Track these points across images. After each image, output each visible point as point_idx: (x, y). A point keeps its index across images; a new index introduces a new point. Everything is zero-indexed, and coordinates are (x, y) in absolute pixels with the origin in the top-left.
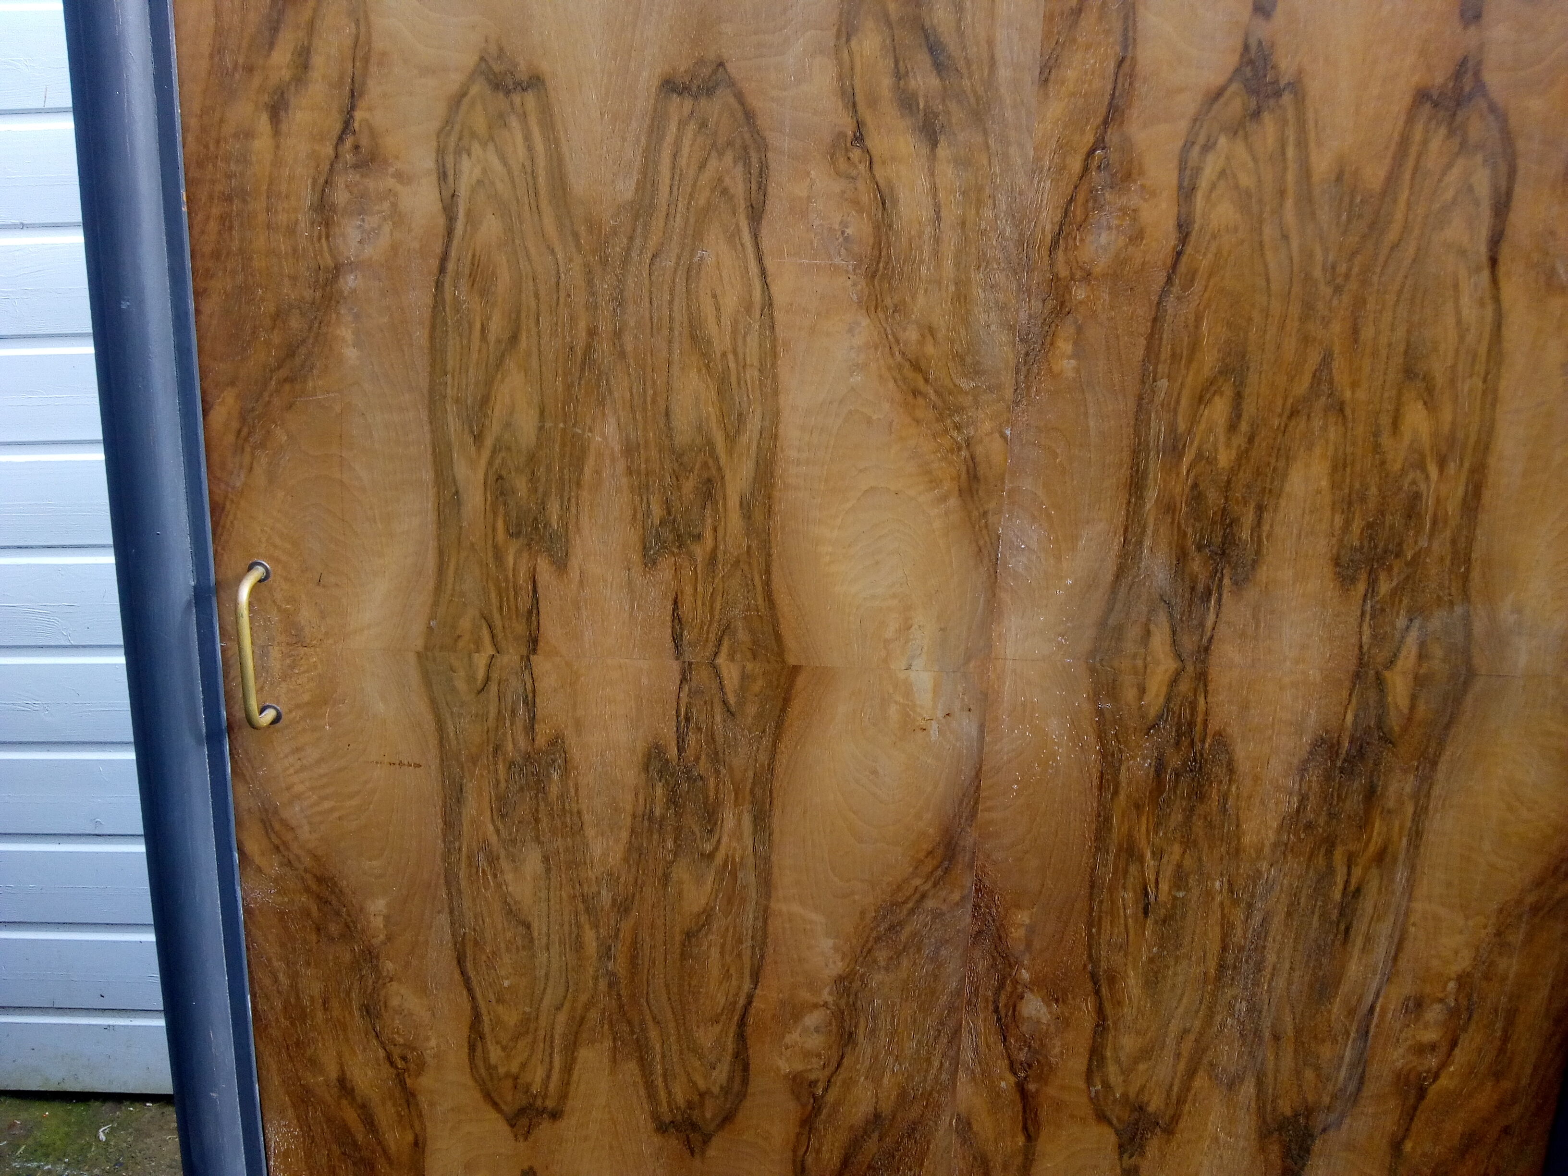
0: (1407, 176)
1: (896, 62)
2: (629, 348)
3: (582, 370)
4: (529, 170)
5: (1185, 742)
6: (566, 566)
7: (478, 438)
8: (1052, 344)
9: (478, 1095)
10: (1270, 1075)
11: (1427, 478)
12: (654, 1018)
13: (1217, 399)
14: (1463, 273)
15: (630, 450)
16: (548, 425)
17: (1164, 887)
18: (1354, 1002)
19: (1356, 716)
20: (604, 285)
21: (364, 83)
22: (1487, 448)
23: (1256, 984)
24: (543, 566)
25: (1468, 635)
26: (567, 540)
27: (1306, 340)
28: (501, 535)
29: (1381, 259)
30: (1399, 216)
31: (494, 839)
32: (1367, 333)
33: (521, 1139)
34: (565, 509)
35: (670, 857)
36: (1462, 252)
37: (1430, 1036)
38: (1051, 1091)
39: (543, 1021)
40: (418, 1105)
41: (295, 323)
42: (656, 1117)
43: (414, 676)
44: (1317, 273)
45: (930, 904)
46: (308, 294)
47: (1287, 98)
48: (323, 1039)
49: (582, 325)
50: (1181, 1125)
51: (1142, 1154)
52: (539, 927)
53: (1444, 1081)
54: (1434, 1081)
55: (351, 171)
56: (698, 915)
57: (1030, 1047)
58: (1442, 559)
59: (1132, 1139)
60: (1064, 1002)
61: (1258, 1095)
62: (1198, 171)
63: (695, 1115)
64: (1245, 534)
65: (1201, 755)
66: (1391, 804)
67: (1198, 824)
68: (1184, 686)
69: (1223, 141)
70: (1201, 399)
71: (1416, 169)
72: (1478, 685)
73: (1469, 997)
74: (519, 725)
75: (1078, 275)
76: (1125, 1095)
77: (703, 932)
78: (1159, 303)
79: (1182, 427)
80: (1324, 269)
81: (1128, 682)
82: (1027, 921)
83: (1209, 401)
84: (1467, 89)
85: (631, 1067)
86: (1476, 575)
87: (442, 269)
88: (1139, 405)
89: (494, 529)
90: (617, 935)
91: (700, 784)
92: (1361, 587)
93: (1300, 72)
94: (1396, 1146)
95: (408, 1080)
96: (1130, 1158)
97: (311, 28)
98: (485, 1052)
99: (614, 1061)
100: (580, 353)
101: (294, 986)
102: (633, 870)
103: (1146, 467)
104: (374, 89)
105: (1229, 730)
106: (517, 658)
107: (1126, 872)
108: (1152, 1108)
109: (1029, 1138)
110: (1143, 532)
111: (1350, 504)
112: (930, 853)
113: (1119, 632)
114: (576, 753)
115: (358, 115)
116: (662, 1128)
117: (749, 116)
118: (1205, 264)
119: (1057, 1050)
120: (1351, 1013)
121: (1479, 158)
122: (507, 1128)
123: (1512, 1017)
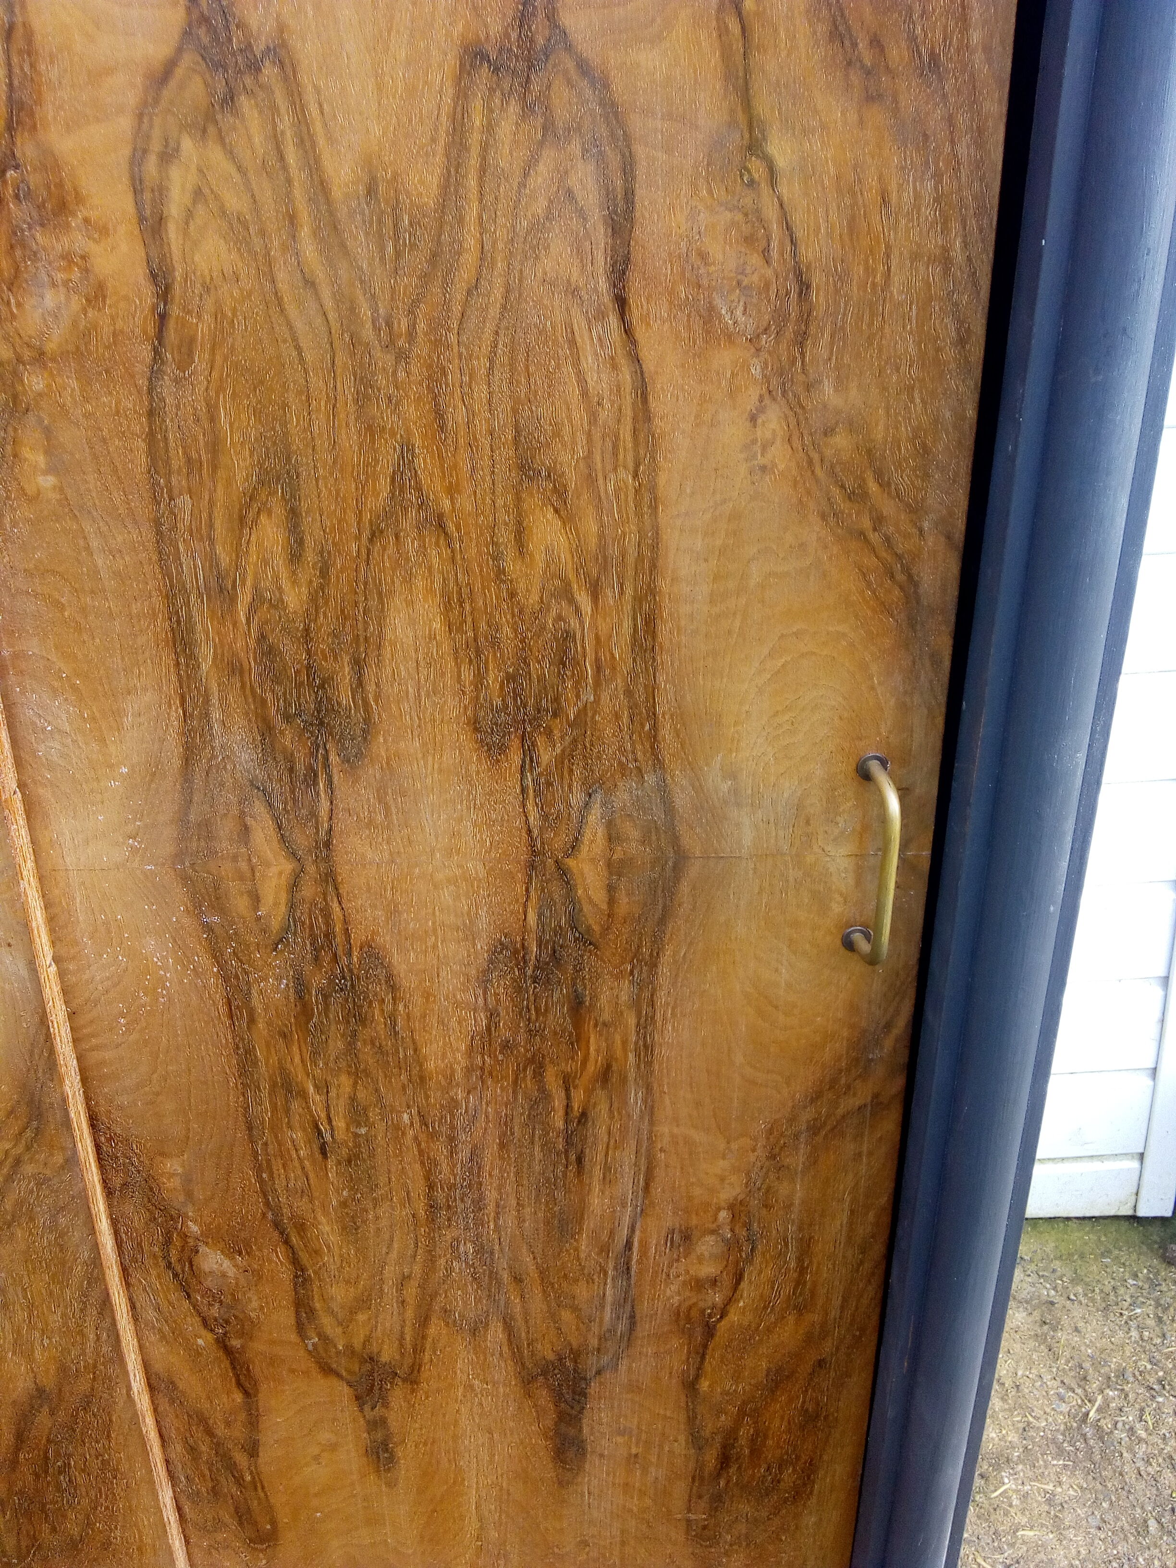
0: (472, 182)
5: (326, 958)
8: (15, 456)
10: (519, 1317)
11: (578, 611)
13: (263, 518)
14: (579, 323)
17: (340, 1123)
18: (604, 1237)
19: (540, 915)
22: (653, 566)
23: (480, 1223)
25: (669, 809)
27: (371, 430)
29: (457, 309)
30: (471, 242)
32: (457, 415)
36: (574, 292)
37: (708, 1270)
38: (258, 1346)
44: (368, 333)
45: (29, 1169)
47: (269, 71)
50: (424, 1375)
51: (386, 1405)
53: (733, 1317)
54: (721, 1317)
57: (221, 1302)
58: (617, 717)
59: (371, 1390)
60: (248, 1253)
61: (509, 1340)
62: (161, 191)
64: (345, 697)
65: (350, 971)
66: (606, 1016)
67: (367, 1053)
68: (308, 891)
69: (187, 144)
70: (242, 519)
71: (483, 170)
72: (694, 870)
73: (748, 1226)
75: (27, 354)
76: (349, 1347)
78: (150, 390)
79: (225, 559)
80: (377, 329)
81: (233, 887)
82: (180, 1171)
83: (255, 521)
84: (540, 41)
86: (666, 732)
88: (159, 533)
92: (516, 758)
93: (281, 28)
94: (690, 1386)
96: (373, 1409)
103: (190, 616)
105: (379, 940)
107: (287, 1111)
108: (385, 1358)
109: (246, 1393)
110: (207, 701)
111: (478, 653)
112: (11, 1112)
113: (206, 829)
118: (203, 328)
119: (255, 1304)
120: (604, 1249)
121: (575, 147)
123: (806, 1247)
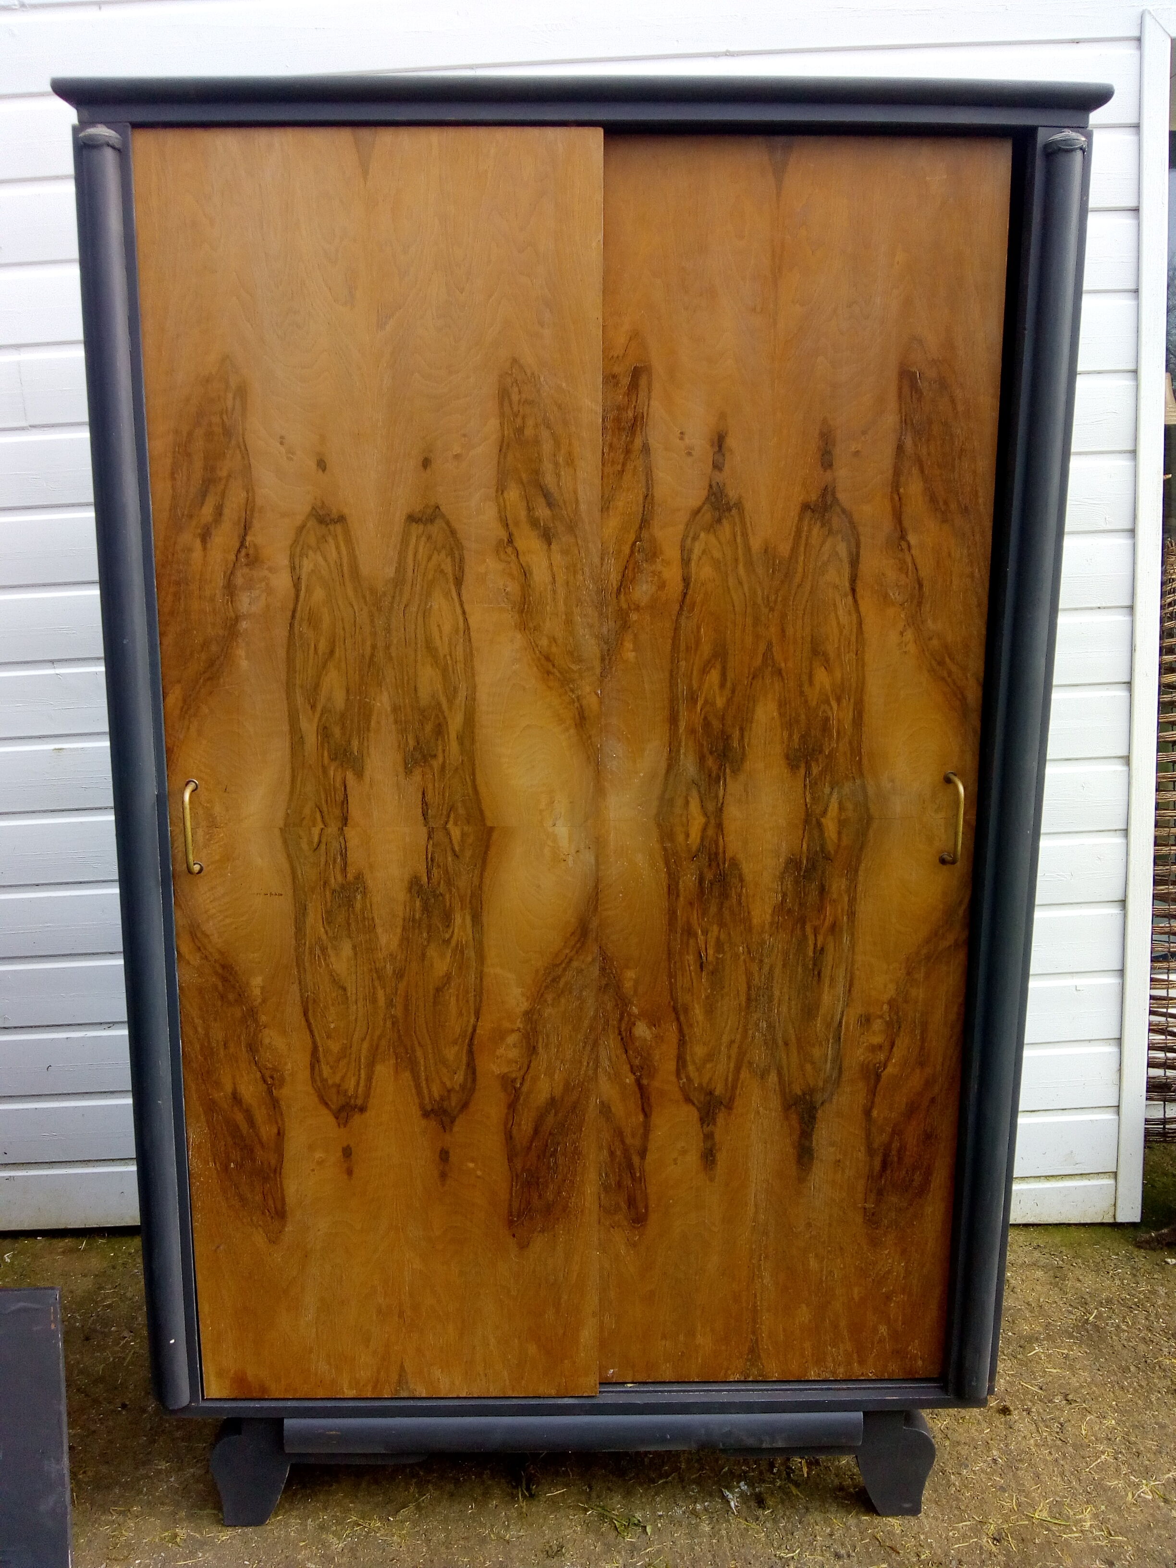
0: (802, 549)
1: (528, 503)
2: (394, 655)
3: (369, 667)
4: (339, 564)
5: (714, 864)
6: (362, 775)
7: (313, 707)
8: (621, 644)
9: (316, 1099)
10: (785, 1069)
11: (831, 708)
12: (419, 1043)
13: (713, 670)
14: (838, 598)
15: (396, 709)
16: (351, 698)
17: (711, 952)
18: (829, 1020)
19: (808, 846)
20: (380, 622)
21: (252, 522)
22: (862, 690)
23: (770, 1010)
24: (350, 776)
25: (866, 796)
26: (363, 761)
27: (757, 637)
28: (326, 760)
29: (793, 592)
30: (800, 570)
31: (324, 937)
32: (790, 631)
33: (342, 1126)
34: (361, 743)
35: (425, 943)
36: (836, 587)
37: (877, 1040)
38: (656, 1084)
39: (354, 1049)
40: (279, 1107)
41: (214, 648)
42: (422, 1107)
43: (279, 843)
44: (759, 601)
45: (575, 964)
46: (221, 632)
47: (734, 511)
48: (224, 1068)
49: (369, 643)
50: (736, 1104)
51: (715, 1124)
52: (351, 990)
53: (890, 1070)
54: (884, 1069)
55: (244, 568)
56: (443, 977)
57: (641, 1056)
58: (845, 753)
59: (708, 1113)
60: (659, 1026)
61: (779, 1082)
62: (691, 551)
63: (445, 1103)
64: (735, 744)
65: (724, 871)
66: (835, 896)
67: (726, 913)
68: (710, 832)
69: (702, 535)
70: (704, 670)
71: (806, 545)
72: (875, 825)
73: (897, 1013)
74: (338, 867)
75: (633, 607)
76: (700, 1085)
77: (446, 988)
78: (677, 620)
79: (695, 686)
80: (763, 598)
81: (679, 830)
82: (634, 977)
83: (709, 672)
84: (829, 503)
85: (407, 1075)
86: (865, 761)
87: (293, 617)
88: (671, 676)
89: (323, 756)
90: (396, 992)
91: (441, 898)
92: (802, 771)
93: (740, 497)
94: (867, 1113)
95: (274, 1091)
96: (708, 1126)
97: (223, 495)
98: (320, 1071)
99: (396, 1072)
100: (367, 658)
101: (207, 1035)
102: (405, 952)
103: (678, 710)
104: (256, 525)
105: (738, 856)
106: (336, 829)
107: (688, 944)
108: (717, 1093)
109: (646, 1115)
110: (680, 745)
111: (791, 725)
112: (573, 933)
113: (671, 801)
114: (370, 883)
115: (248, 538)
116: (426, 1114)
117: (453, 532)
118: (699, 599)
119: (657, 1057)
120: (828, 1026)
121: (840, 536)
122: (334, 1120)
123: (924, 1026)
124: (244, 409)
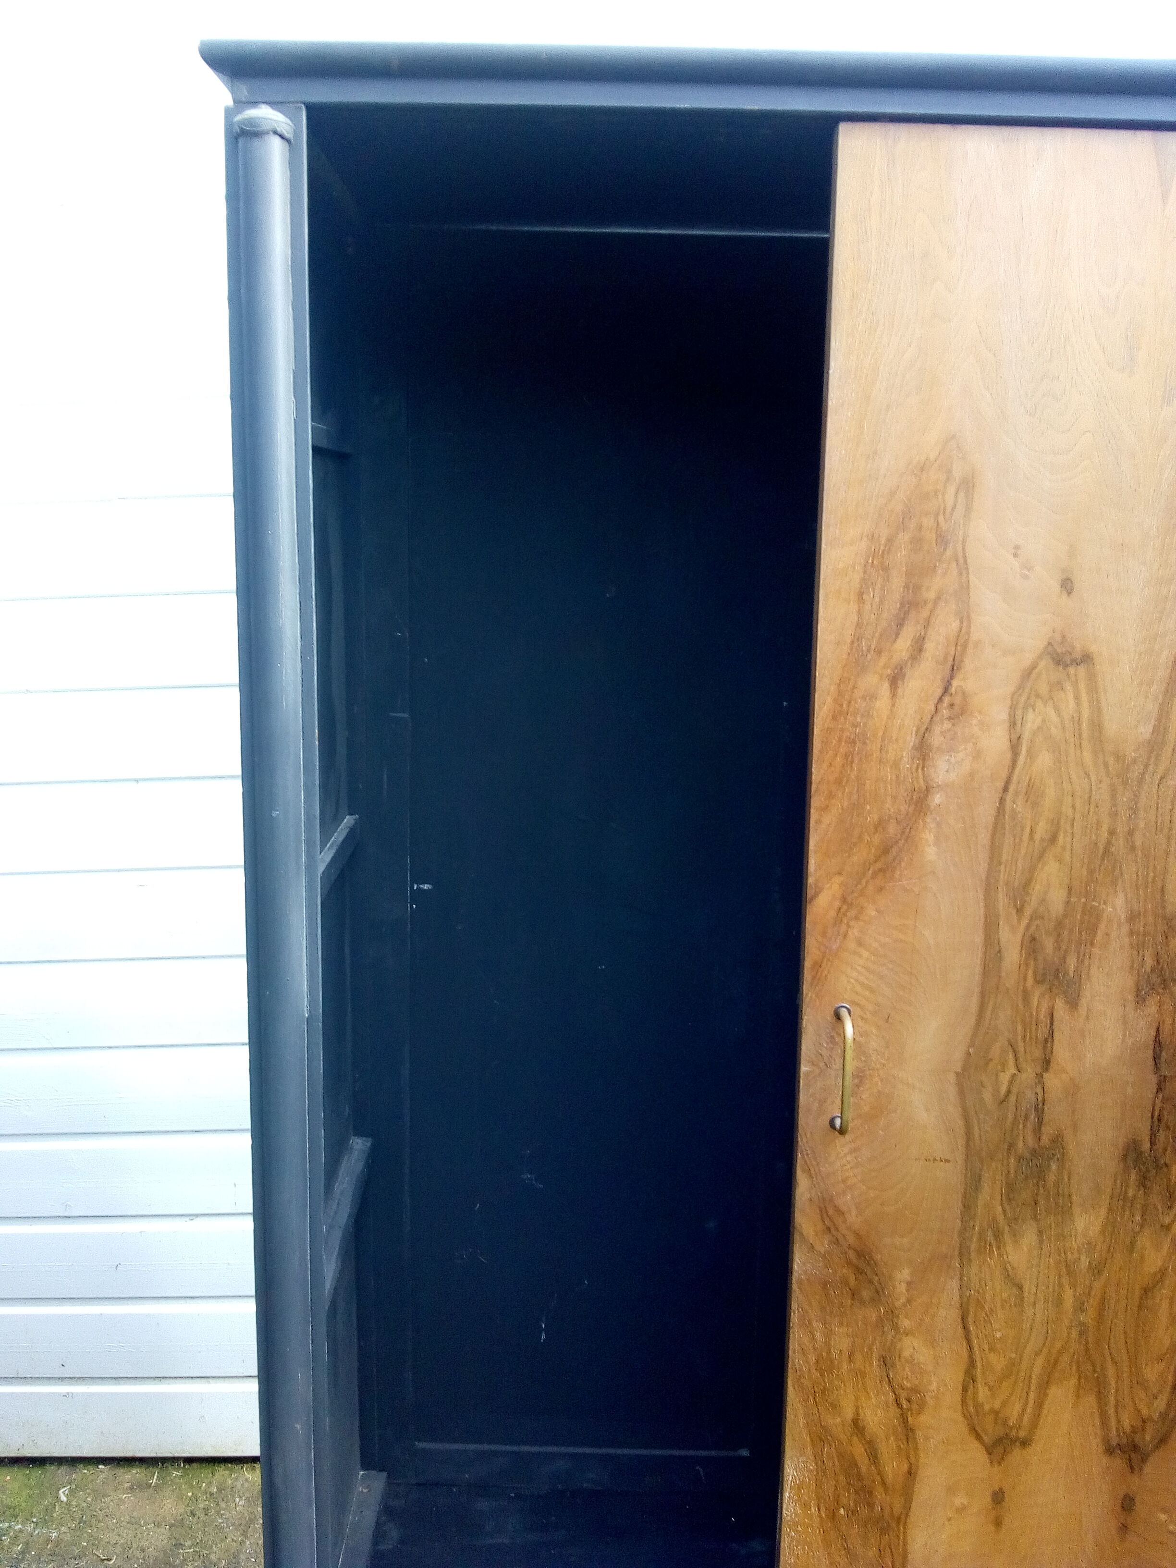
2: (1138, 843)
3: (1103, 859)
4: (1076, 719)
6: (1077, 1004)
7: (1020, 911)
9: (965, 1429)
12: (1112, 1359)
15: (1132, 917)
16: (1073, 899)
20: (1124, 798)
21: (962, 661)
24: (1060, 1005)
26: (1080, 985)
28: (1030, 981)
31: (1001, 1218)
33: (995, 1463)
34: (1080, 961)
35: (1137, 1229)
39: (1024, 1366)
40: (915, 1438)
41: (892, 829)
42: (1106, 1441)
43: (952, 1091)
46: (904, 808)
48: (845, 1386)
49: (1105, 827)
52: (1029, 1288)
55: (946, 722)
56: (1155, 1274)
63: (1137, 1438)
74: (1029, 1126)
77: (1158, 1287)
85: (1090, 1401)
87: (1005, 789)
89: (1025, 979)
90: (1089, 1292)
91: (1165, 1169)
95: (910, 1419)
97: (927, 624)
98: (975, 1393)
99: (1077, 1396)
100: (1101, 847)
101: (827, 1344)
102: (1108, 1240)
104: (969, 664)
106: (1033, 1075)
114: (1071, 1148)
115: (955, 683)
116: (1110, 1451)
122: (986, 1455)
124: (968, 509)
